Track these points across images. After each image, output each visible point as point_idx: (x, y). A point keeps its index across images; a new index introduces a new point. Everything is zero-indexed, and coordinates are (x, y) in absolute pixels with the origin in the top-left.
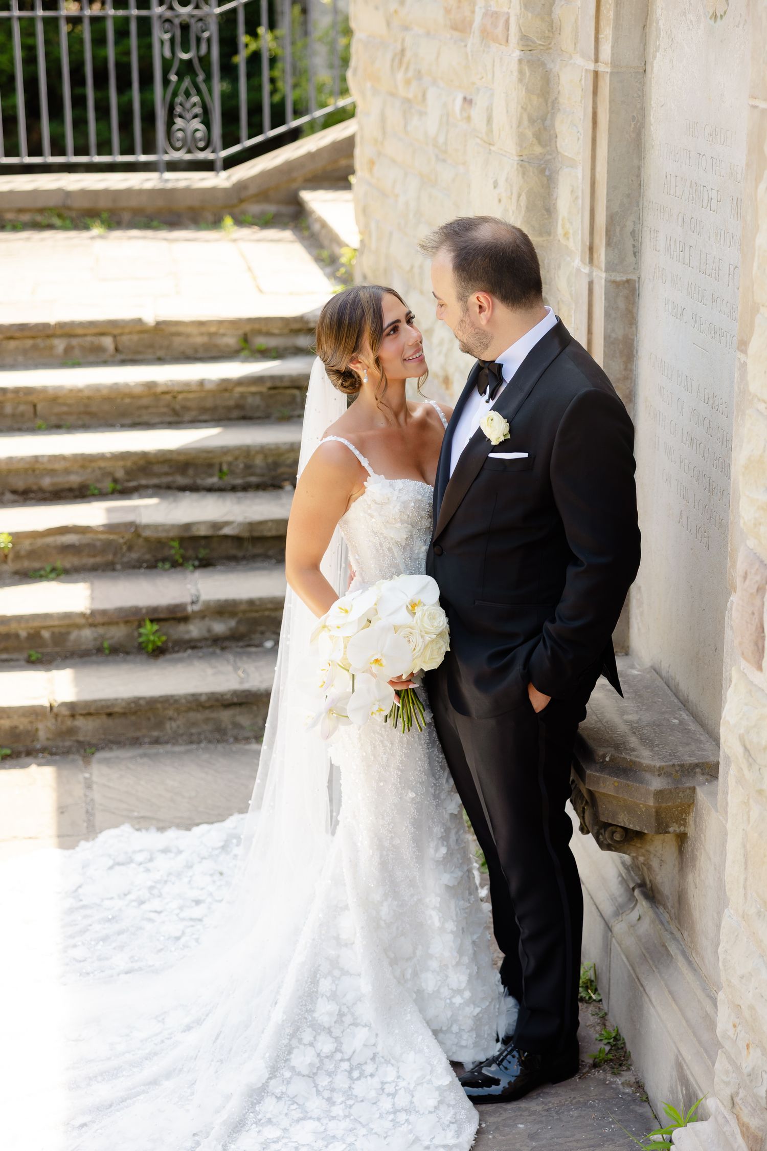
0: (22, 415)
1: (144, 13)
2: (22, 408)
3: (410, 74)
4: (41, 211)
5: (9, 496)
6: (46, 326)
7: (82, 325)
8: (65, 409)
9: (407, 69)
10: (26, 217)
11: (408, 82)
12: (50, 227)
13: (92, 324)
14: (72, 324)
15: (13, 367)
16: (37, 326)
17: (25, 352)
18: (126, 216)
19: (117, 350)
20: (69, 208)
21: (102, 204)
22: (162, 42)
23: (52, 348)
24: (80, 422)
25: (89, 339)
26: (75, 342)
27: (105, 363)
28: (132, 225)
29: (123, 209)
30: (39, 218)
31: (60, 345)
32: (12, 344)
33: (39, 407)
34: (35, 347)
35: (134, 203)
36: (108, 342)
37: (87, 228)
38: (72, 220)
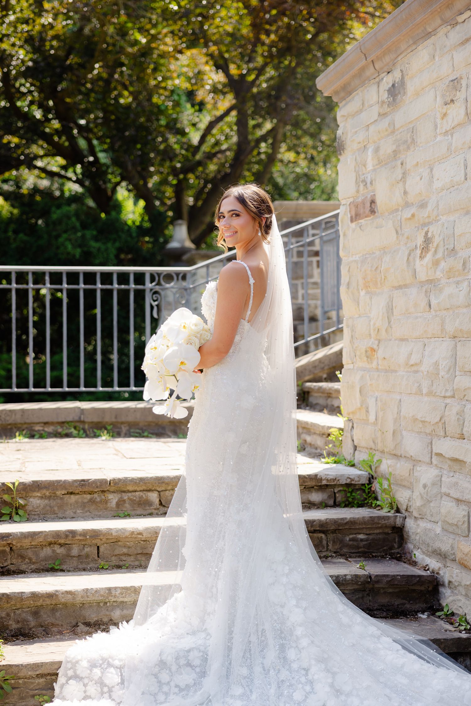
0: (87, 556)
1: (140, 287)
2: (87, 550)
3: (440, 255)
4: (62, 423)
5: (82, 627)
6: (103, 482)
7: (133, 481)
8: (125, 550)
9: (436, 251)
10: (50, 429)
11: (436, 263)
12: (68, 435)
13: (141, 480)
14: (125, 481)
15: (73, 519)
16: (95, 481)
17: (83, 505)
18: (124, 429)
19: (161, 504)
20: (84, 422)
21: (107, 419)
22: (152, 307)
23: (106, 502)
24: (137, 563)
25: (137, 493)
26: (125, 496)
27: (151, 515)
28: (129, 435)
29: (122, 423)
30: (60, 430)
31: (113, 499)
32: (73, 498)
33: (101, 549)
34: (92, 501)
35: (130, 419)
36: (154, 497)
37: (96, 436)
38: (85, 431)
